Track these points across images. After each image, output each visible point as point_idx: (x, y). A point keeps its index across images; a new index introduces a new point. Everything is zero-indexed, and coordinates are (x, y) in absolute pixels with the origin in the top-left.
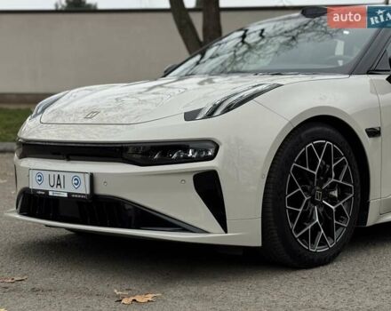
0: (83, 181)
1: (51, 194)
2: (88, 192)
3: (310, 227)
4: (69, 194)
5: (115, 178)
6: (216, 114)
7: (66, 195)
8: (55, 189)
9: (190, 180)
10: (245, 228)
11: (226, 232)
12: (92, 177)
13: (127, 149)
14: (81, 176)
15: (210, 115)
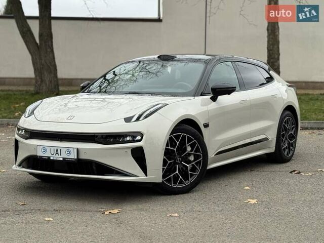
0: (72, 152)
1: (51, 158)
2: (76, 158)
3: (172, 175)
4: (63, 158)
5: (90, 151)
6: (141, 119)
7: (62, 159)
8: (54, 156)
9: (129, 152)
10: (155, 174)
11: (147, 176)
12: (78, 150)
13: (97, 136)
14: (71, 150)
15: (138, 119)
